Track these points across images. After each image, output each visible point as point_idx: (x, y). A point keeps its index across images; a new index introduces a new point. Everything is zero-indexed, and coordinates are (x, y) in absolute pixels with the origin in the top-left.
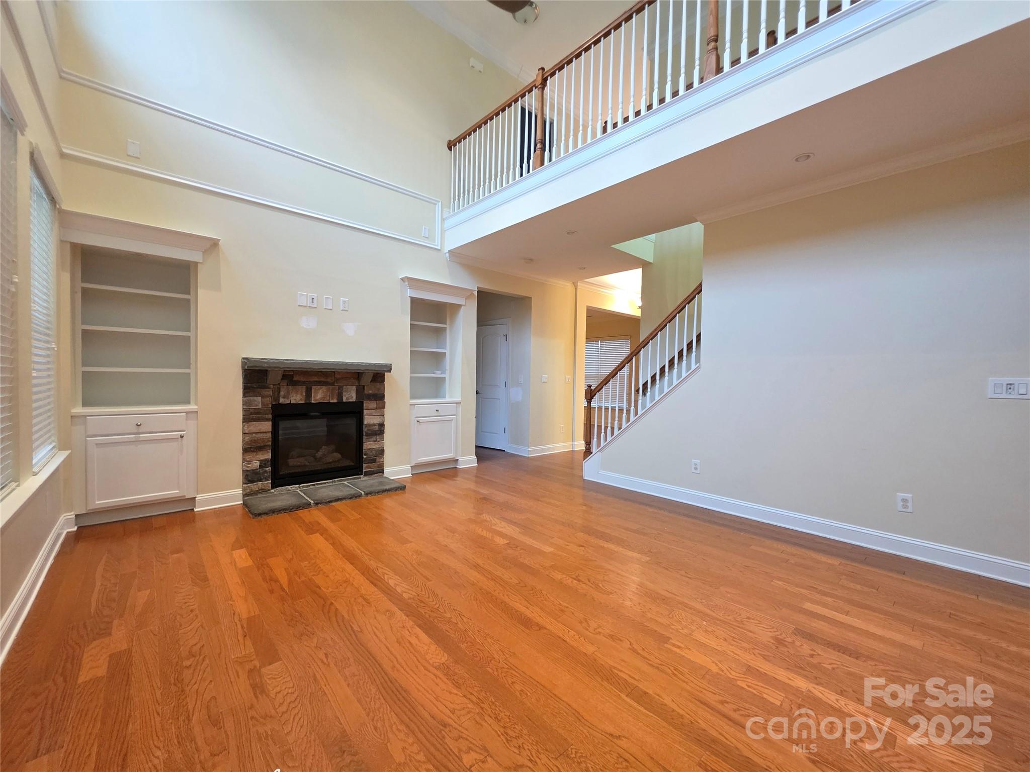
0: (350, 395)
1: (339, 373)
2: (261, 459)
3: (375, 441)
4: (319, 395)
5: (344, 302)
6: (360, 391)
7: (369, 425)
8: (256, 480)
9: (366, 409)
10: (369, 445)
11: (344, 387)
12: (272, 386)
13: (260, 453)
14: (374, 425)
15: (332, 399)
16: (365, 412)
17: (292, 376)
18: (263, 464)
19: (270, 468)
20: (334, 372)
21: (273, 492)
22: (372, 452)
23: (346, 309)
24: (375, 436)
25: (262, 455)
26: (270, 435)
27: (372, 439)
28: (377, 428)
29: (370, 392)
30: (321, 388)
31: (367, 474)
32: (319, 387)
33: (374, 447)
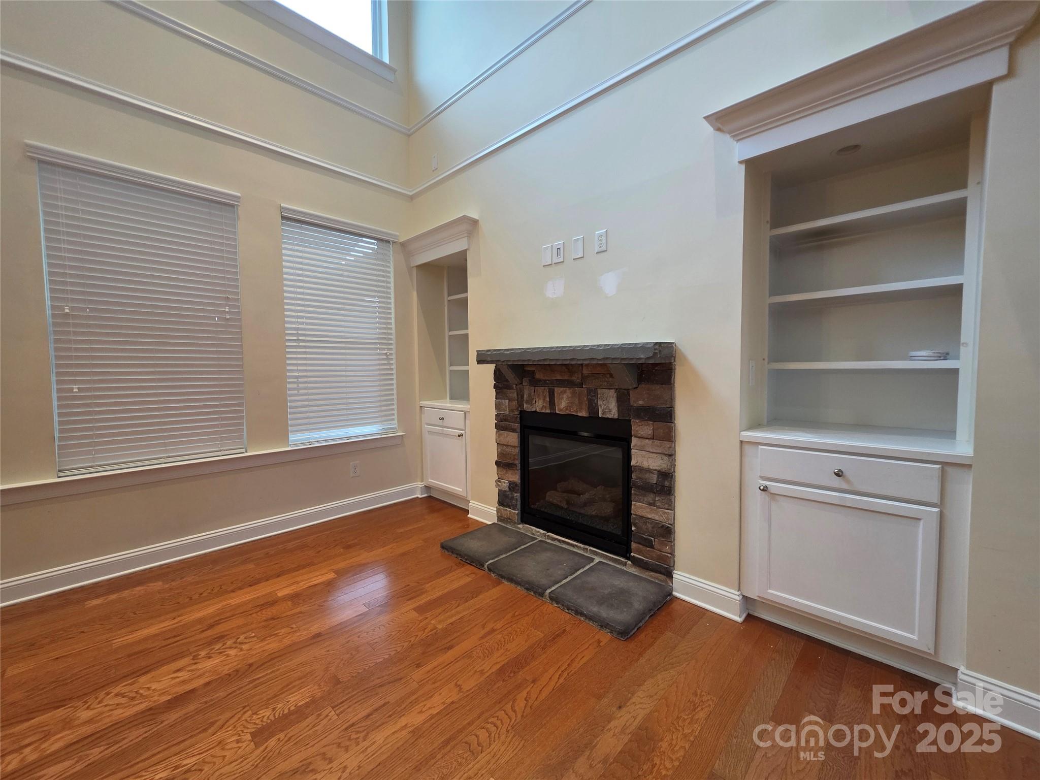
0: (609, 407)
1: (587, 365)
2: (511, 479)
3: (650, 504)
4: (565, 403)
5: (600, 236)
6: (623, 398)
7: (641, 469)
8: (505, 504)
9: (636, 437)
10: (639, 508)
11: (599, 391)
12: (514, 386)
13: (510, 472)
14: (649, 471)
15: (581, 412)
16: (634, 441)
17: (533, 373)
18: (512, 486)
19: (519, 494)
20: (582, 364)
21: (519, 528)
22: (645, 523)
23: (604, 248)
24: (652, 495)
25: (512, 474)
26: (517, 450)
27: (646, 499)
28: (654, 479)
29: (641, 403)
30: (565, 392)
31: (637, 563)
32: (562, 389)
33: (649, 516)
